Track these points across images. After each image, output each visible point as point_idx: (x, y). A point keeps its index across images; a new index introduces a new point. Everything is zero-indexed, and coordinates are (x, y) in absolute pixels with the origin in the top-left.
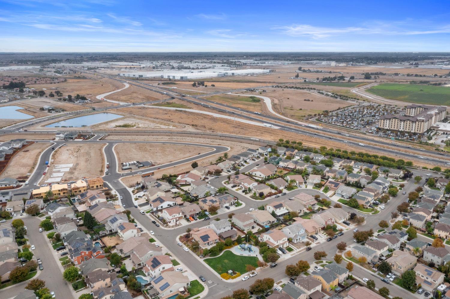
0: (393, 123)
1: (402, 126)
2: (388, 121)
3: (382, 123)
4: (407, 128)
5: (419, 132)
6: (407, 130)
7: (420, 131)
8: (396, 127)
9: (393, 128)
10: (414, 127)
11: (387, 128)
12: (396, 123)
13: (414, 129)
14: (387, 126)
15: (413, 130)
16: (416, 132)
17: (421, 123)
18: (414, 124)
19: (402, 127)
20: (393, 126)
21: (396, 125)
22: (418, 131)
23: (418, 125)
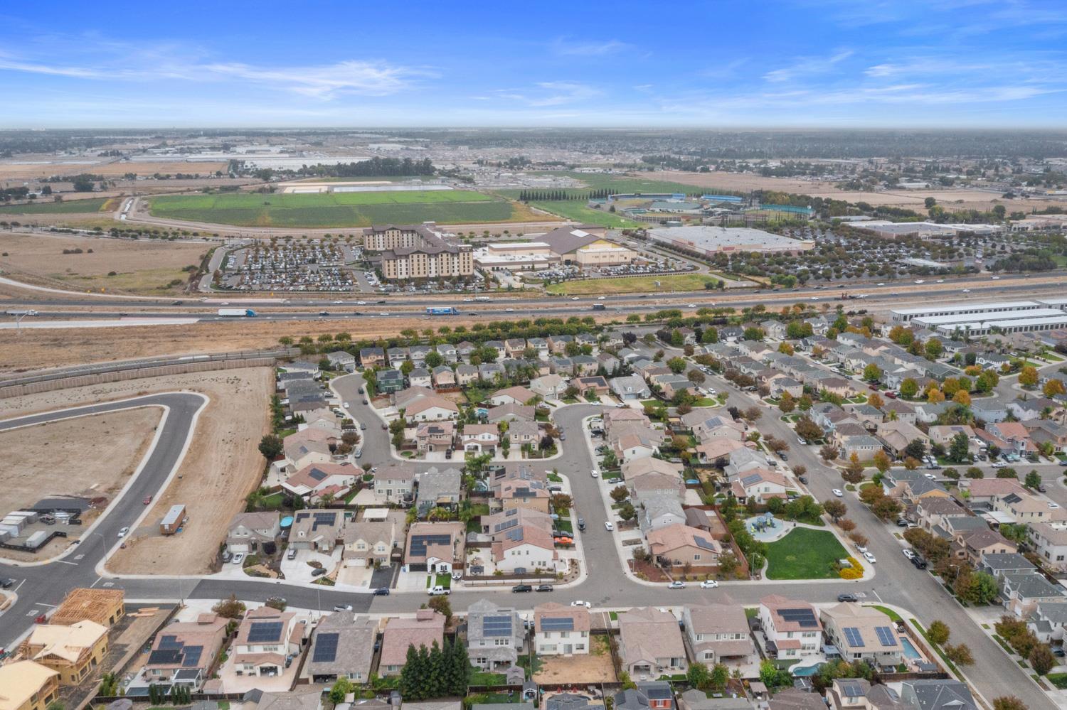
0: (416, 263)
1: (433, 266)
2: (403, 261)
3: (392, 268)
4: (445, 270)
5: (467, 273)
6: (445, 274)
7: (469, 270)
8: (422, 271)
9: (416, 275)
10: (456, 265)
11: (404, 276)
12: (421, 263)
13: (456, 269)
14: (404, 271)
15: (456, 271)
16: (463, 273)
17: (469, 255)
18: (456, 258)
19: (433, 270)
20: (416, 271)
21: (422, 267)
22: (464, 271)
23: (464, 259)
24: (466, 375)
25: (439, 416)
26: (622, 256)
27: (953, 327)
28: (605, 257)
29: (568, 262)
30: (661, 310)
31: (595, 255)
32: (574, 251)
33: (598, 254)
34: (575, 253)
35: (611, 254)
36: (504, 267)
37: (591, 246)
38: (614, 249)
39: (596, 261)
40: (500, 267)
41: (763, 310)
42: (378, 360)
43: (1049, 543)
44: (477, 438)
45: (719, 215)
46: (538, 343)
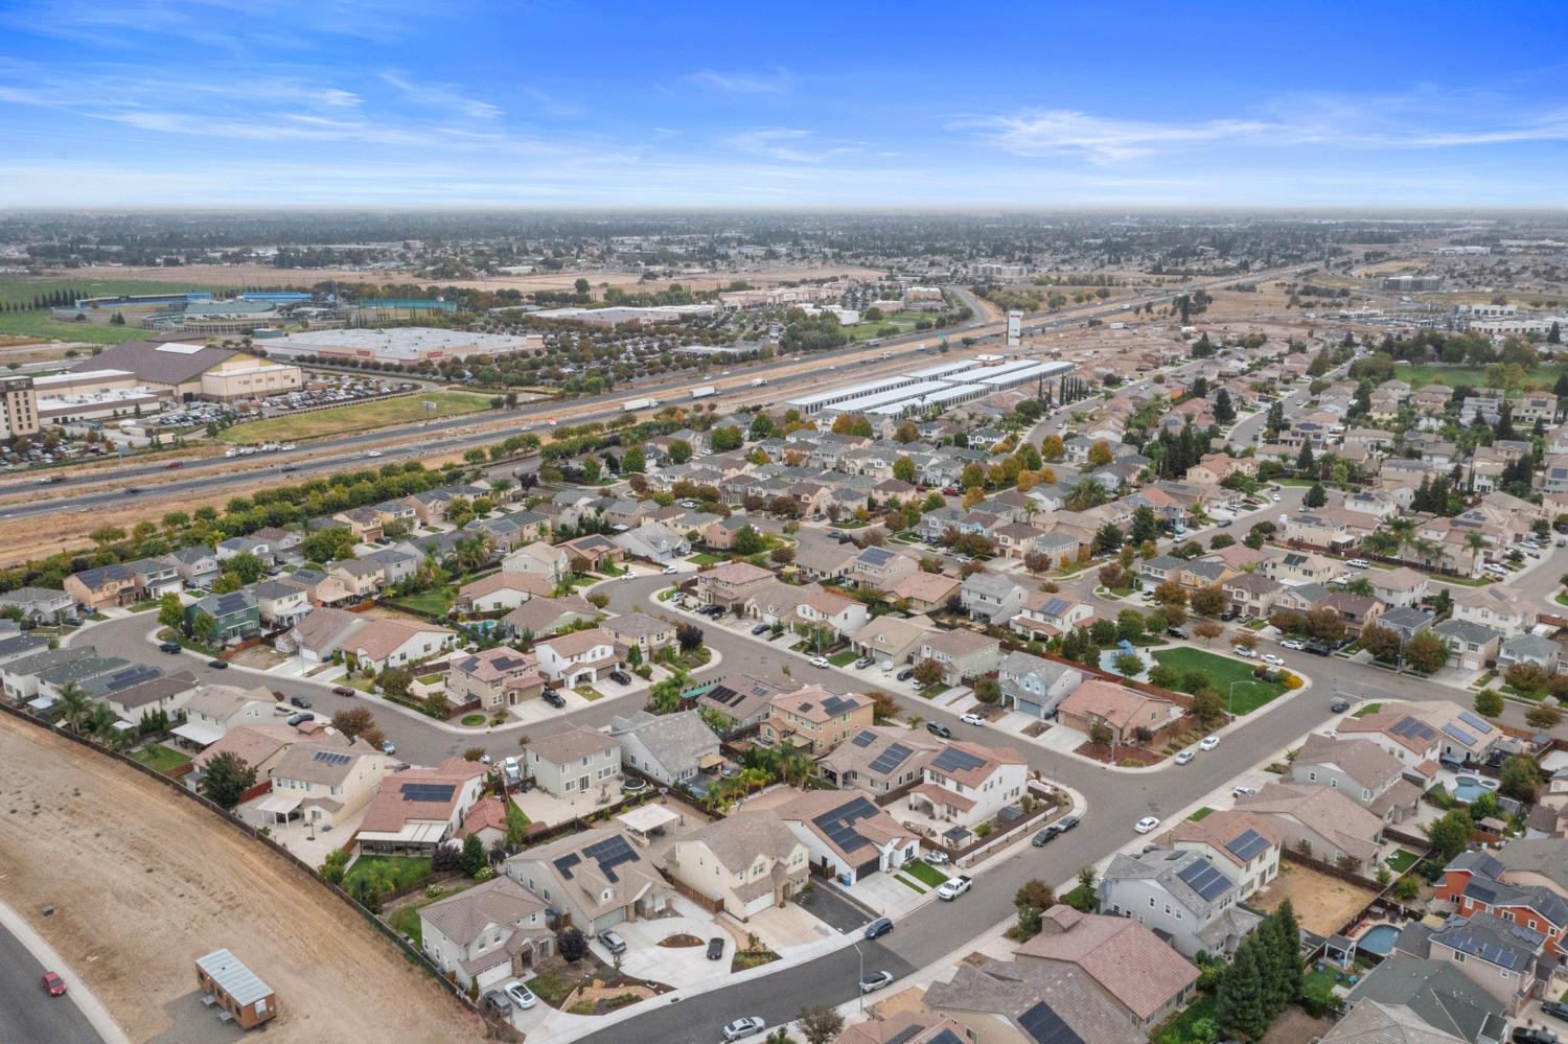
5: (26, 431)
7: (30, 426)
16: (18, 433)
17: (25, 395)
22: (21, 427)
23: (18, 403)
24: (365, 576)
25: (427, 648)
26: (287, 377)
27: (897, 408)
28: (259, 381)
29: (188, 398)
30: (511, 437)
31: (242, 379)
32: (197, 377)
33: (247, 378)
34: (199, 380)
35: (270, 375)
36: (77, 416)
37: (224, 365)
38: (263, 369)
39: (247, 390)
40: (69, 417)
41: (634, 421)
42: (123, 591)
43: (1390, 592)
44: (582, 660)
45: (317, 316)
46: (399, 508)
